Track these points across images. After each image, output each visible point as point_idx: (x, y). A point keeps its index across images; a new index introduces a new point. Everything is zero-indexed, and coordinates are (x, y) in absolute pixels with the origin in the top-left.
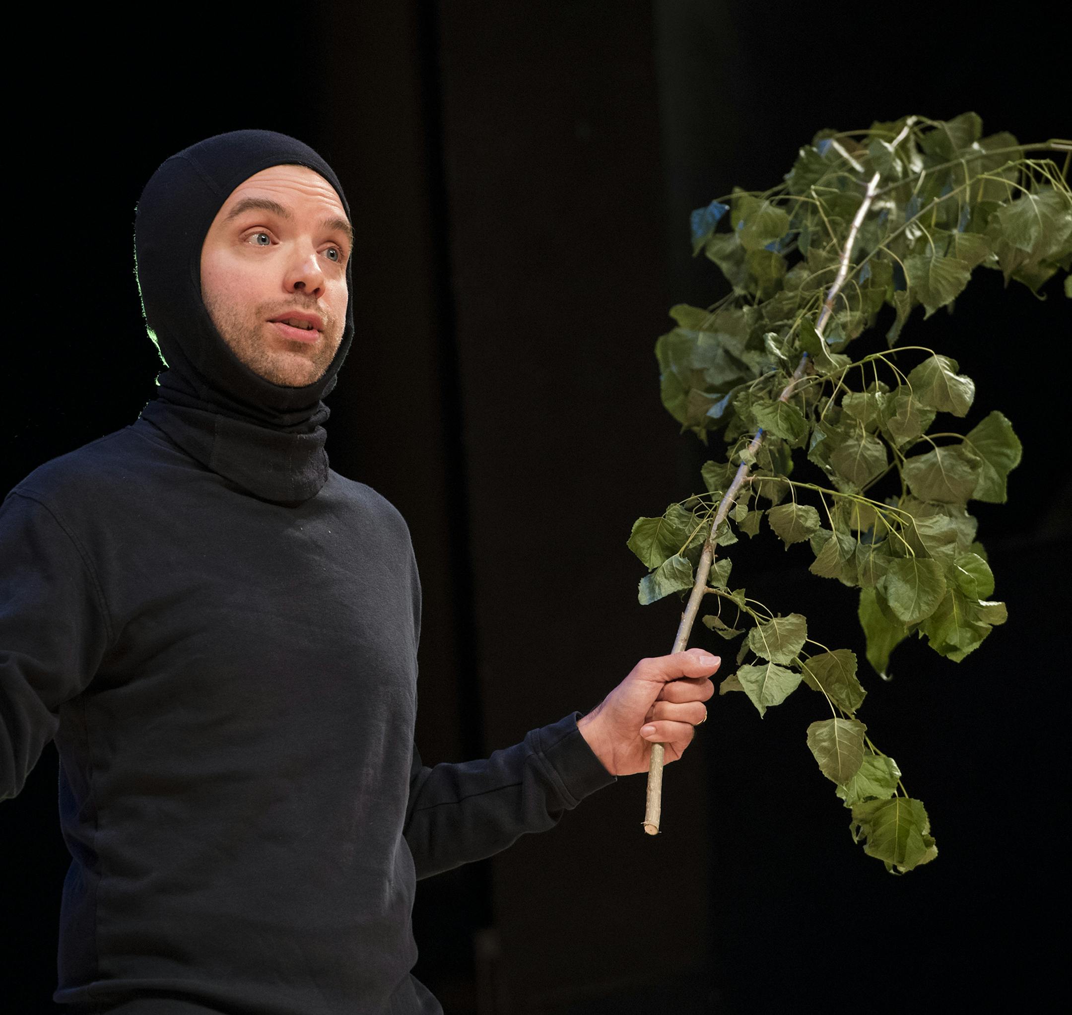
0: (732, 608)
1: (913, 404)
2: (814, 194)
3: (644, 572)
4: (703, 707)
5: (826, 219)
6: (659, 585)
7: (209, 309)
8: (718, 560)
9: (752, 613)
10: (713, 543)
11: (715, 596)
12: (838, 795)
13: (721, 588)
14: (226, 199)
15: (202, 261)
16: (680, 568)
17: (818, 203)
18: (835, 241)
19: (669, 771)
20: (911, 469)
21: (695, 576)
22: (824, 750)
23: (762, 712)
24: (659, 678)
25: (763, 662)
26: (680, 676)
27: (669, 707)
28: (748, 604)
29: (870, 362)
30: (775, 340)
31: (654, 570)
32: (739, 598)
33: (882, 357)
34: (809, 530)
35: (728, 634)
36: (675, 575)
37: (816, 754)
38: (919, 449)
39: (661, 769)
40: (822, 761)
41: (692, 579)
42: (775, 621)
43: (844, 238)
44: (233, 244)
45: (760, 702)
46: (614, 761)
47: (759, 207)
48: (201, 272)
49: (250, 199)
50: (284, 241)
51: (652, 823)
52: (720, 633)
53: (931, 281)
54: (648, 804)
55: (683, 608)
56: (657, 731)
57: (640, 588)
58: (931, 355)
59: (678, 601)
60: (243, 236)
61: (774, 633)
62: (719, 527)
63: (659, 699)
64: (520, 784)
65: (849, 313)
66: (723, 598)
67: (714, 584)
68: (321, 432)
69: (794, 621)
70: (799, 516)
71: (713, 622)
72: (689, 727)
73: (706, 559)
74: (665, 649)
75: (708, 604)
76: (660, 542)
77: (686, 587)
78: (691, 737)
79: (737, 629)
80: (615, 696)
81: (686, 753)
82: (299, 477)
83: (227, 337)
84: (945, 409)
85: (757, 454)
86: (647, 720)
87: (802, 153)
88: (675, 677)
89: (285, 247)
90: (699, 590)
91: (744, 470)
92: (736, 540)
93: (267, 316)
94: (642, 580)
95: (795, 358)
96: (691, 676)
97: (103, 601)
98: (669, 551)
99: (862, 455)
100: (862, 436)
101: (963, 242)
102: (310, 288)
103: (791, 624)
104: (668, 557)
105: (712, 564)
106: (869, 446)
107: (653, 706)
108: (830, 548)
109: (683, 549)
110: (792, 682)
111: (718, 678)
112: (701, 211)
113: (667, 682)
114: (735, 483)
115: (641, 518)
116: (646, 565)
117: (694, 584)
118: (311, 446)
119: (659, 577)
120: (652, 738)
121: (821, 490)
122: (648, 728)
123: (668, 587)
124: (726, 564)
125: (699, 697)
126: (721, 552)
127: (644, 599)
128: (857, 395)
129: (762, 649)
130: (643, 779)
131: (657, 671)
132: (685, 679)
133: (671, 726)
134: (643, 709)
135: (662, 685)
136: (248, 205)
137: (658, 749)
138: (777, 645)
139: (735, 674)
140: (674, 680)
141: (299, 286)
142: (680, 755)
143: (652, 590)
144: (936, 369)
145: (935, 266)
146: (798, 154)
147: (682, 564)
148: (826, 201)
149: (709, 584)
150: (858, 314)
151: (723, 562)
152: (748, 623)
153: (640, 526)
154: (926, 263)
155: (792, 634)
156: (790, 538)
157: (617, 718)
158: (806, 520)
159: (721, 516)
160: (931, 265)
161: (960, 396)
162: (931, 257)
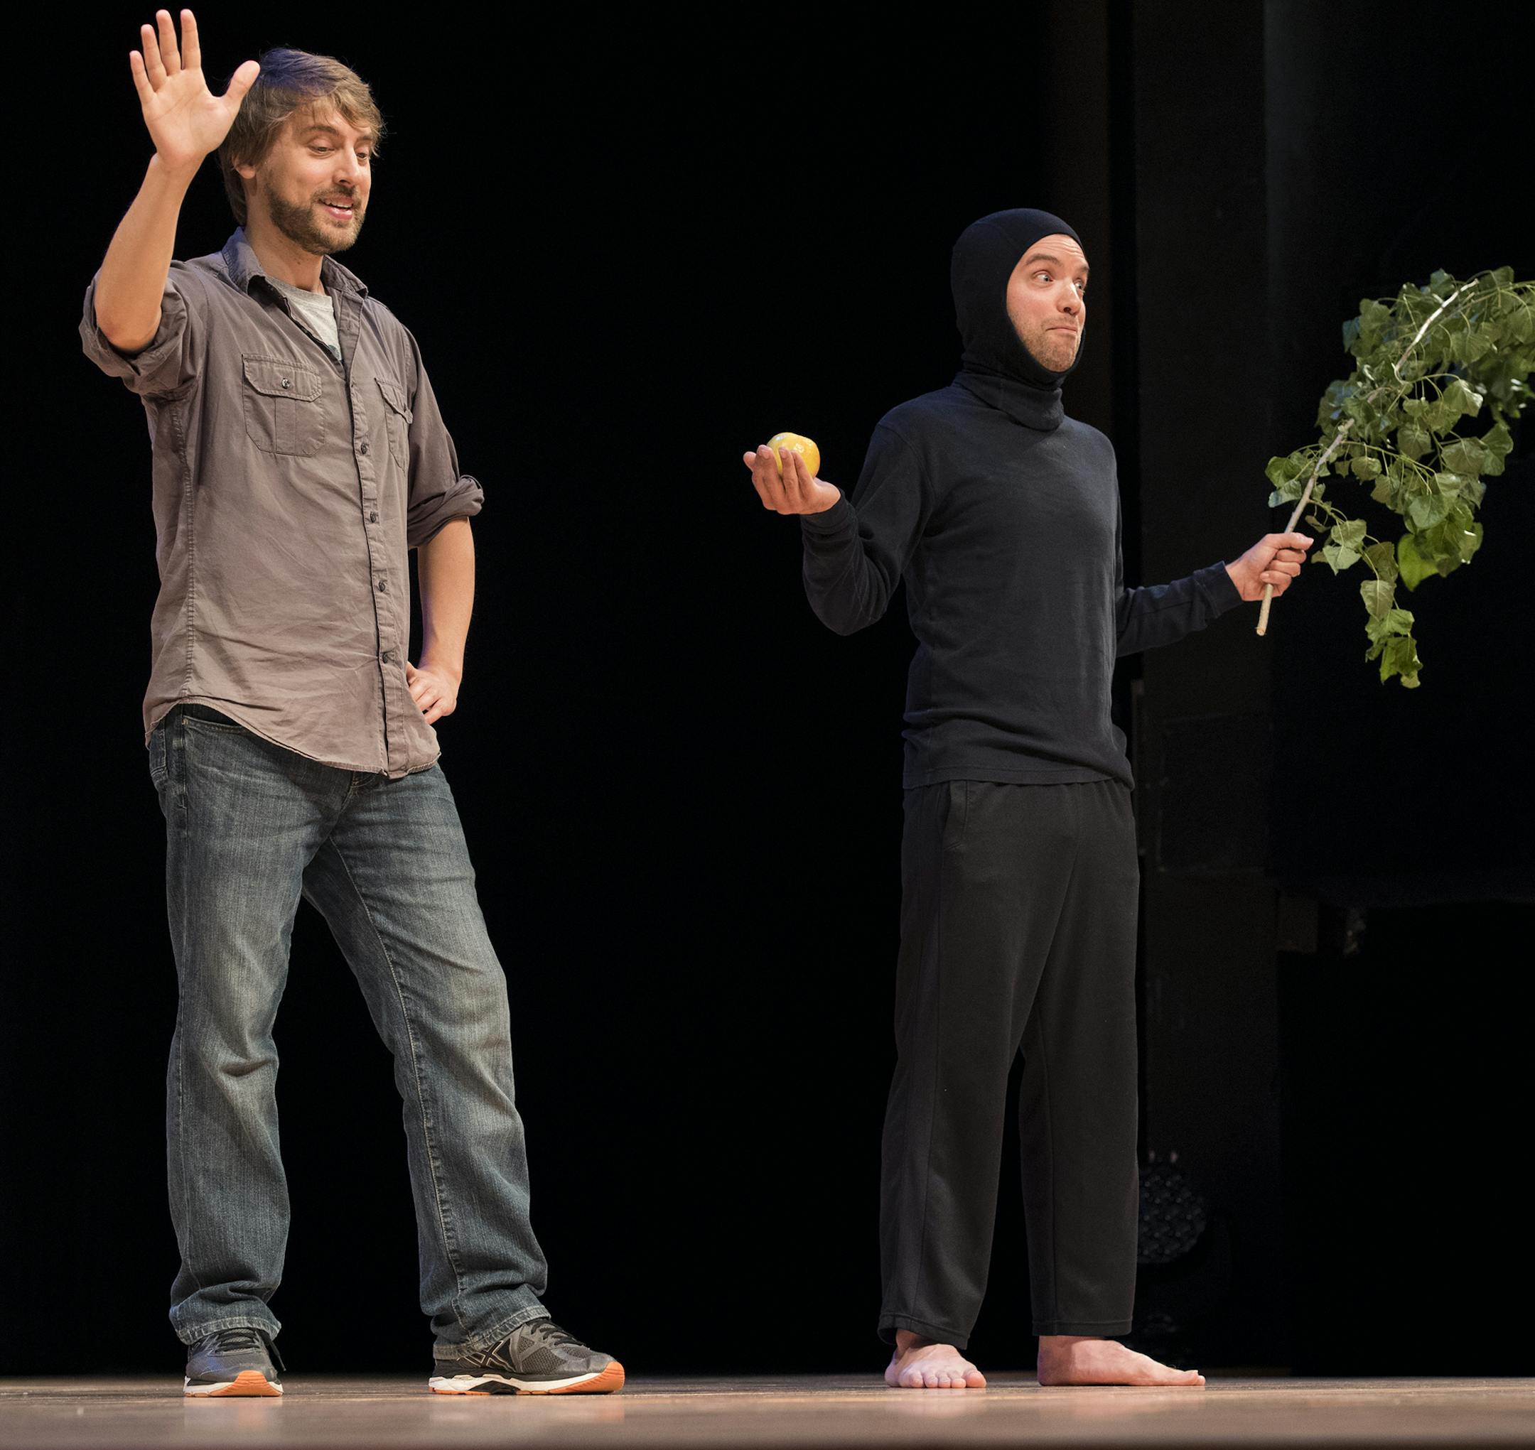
0: (1322, 512)
1: (1443, 406)
2: (1405, 298)
3: (1274, 489)
4: (1299, 566)
5: (1410, 312)
6: (1281, 496)
7: (1012, 319)
8: (1317, 485)
9: (1334, 516)
10: (1316, 474)
11: (1313, 505)
12: (1366, 629)
13: (1318, 501)
14: (1023, 254)
15: (1008, 290)
16: (1294, 487)
17: (1406, 303)
18: (1414, 323)
19: (1274, 600)
20: (1447, 452)
21: (1303, 493)
22: (1370, 597)
23: (1336, 572)
24: (1277, 547)
25: (1338, 545)
26: (1289, 546)
27: (1278, 564)
28: (1332, 511)
29: (1420, 382)
30: (1368, 369)
31: (1280, 488)
32: (1327, 507)
33: (1429, 380)
34: (1374, 473)
35: (1321, 528)
36: (1291, 491)
37: (1365, 599)
38: (1449, 439)
39: (1270, 599)
40: (1368, 603)
41: (1301, 493)
42: (1348, 523)
43: (1420, 326)
44: (1027, 280)
45: (1335, 566)
46: (1244, 591)
47: (1372, 304)
48: (1008, 297)
49: (1039, 254)
50: (1058, 279)
51: (1261, 629)
52: (1315, 527)
53: (1467, 348)
54: (1260, 618)
55: (1294, 510)
56: (1270, 577)
57: (1270, 498)
58: (1457, 379)
59: (1291, 506)
60: (1034, 275)
61: (1346, 530)
62: (1321, 466)
63: (1275, 559)
64: (1192, 602)
65: (1416, 361)
66: (1318, 507)
67: (1314, 498)
68: (1059, 391)
69: (1359, 524)
70: (1369, 465)
71: (1311, 520)
72: (1289, 577)
73: (1311, 484)
74: (1280, 529)
75: (1309, 509)
76: (1285, 472)
77: (1296, 498)
78: (1289, 583)
79: (1326, 526)
80: (1249, 554)
81: (1285, 592)
82: (1047, 415)
83: (1025, 338)
84: (1466, 412)
85: (1349, 430)
86: (1266, 569)
87: (1405, 286)
88: (1286, 547)
89: (1057, 285)
90: (1305, 500)
91: (1340, 437)
92: (1328, 474)
93: (1047, 327)
94: (1272, 494)
95: (1380, 381)
96: (1295, 547)
97: (930, 483)
98: (1289, 477)
99: (1417, 441)
100: (1416, 429)
101: (1486, 328)
102: (1072, 312)
103: (1357, 525)
104: (1288, 481)
105: (1314, 487)
106: (1420, 435)
107: (1270, 563)
108: (1384, 484)
109: (1298, 476)
110: (1354, 558)
111: (1311, 551)
112: (1349, 322)
113: (1280, 549)
114: (1334, 443)
115: (1275, 458)
116: (1276, 485)
117: (1302, 497)
118: (1055, 398)
119: (1282, 492)
120: (1266, 580)
121: (1383, 451)
122: (1266, 574)
123: (1286, 497)
124: (1322, 487)
125: (1296, 560)
126: (1320, 480)
127: (1272, 504)
128: (1412, 400)
129: (1339, 538)
130: (1258, 604)
131: (1275, 542)
132: (1291, 549)
133: (1277, 574)
134: (1265, 563)
135: (1277, 550)
136: (1038, 258)
137: (1270, 587)
138: (1348, 537)
139: (1321, 550)
140: (1284, 549)
141: (1067, 310)
142: (1282, 593)
143: (1277, 499)
144: (1459, 388)
145: (1470, 339)
146: (1402, 286)
147: (1295, 485)
148: (1412, 303)
149: (1311, 498)
150: (1422, 363)
151: (1320, 486)
152: (1332, 522)
153: (1274, 462)
154: (1464, 336)
155: (1357, 531)
156: (1362, 477)
157: (1249, 566)
158: (1373, 467)
159: (1323, 460)
160: (1467, 338)
161: (1473, 403)
162: (1467, 334)
